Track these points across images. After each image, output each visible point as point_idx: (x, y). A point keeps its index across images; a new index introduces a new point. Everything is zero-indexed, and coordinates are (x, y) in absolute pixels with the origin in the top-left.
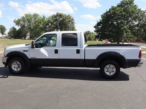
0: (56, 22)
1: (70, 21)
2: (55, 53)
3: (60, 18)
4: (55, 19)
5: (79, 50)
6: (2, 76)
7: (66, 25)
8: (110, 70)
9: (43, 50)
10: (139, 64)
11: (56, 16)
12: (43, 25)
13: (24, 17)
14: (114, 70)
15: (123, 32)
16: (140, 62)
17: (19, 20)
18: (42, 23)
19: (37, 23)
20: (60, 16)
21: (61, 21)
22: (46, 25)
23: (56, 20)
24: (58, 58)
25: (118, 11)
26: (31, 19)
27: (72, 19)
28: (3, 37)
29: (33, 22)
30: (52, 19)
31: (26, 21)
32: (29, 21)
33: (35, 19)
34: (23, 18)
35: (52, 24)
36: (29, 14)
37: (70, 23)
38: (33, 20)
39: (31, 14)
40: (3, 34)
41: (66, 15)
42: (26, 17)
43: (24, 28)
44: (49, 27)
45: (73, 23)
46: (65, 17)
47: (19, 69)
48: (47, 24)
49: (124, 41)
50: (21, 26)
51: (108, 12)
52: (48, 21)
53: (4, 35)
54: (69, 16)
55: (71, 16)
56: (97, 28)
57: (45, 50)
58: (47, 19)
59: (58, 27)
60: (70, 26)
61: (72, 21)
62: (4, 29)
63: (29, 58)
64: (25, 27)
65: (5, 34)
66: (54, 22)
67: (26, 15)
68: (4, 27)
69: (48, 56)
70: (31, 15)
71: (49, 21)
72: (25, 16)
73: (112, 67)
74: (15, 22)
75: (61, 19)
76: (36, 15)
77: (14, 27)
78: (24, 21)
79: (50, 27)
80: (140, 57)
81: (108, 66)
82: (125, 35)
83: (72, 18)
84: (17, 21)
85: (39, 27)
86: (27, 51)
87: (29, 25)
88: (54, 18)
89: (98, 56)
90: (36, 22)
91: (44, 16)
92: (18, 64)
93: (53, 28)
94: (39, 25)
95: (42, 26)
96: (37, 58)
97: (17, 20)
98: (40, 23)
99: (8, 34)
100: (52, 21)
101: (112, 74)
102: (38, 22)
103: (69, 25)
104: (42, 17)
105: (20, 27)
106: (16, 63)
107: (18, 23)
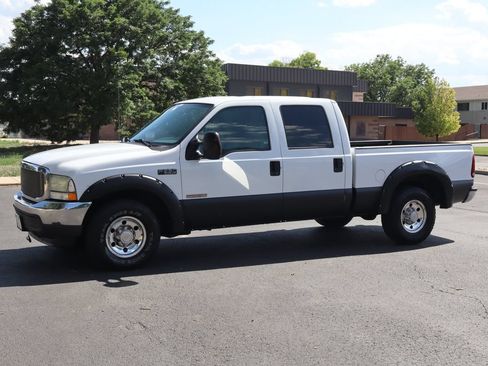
5: (340, 160)
9: (229, 165)
14: (422, 215)
15: (123, 97)
25: (96, 7)
49: (128, 133)
57: (238, 163)
63: (180, 198)
69: (247, 187)
80: (473, 174)
82: (132, 109)
86: (174, 172)
89: (387, 176)
96: (208, 197)
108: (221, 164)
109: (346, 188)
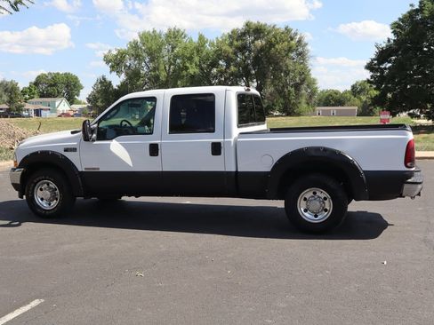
0: (243, 54)
1: (290, 50)
2: (151, 155)
3: (256, 39)
4: (240, 43)
5: (219, 144)
6: (7, 222)
7: (277, 63)
8: (313, 205)
10: (406, 186)
11: (244, 34)
12: (200, 66)
13: (136, 43)
14: (329, 205)
16: (409, 180)
17: (122, 55)
18: (196, 59)
19: (178, 61)
20: (258, 31)
21: (262, 49)
22: (208, 66)
23: (243, 49)
24: (158, 169)
26: (160, 48)
27: (299, 41)
28: (72, 113)
29: (166, 58)
30: (231, 44)
31: (144, 54)
32: (153, 55)
33: (173, 48)
34: (135, 46)
35: (229, 61)
36: (154, 31)
37: (293, 55)
38: (164, 52)
39: (158, 32)
40: (71, 103)
41: (277, 27)
42: (144, 44)
43: (138, 80)
44: (219, 71)
45: (301, 54)
46: (275, 37)
47: (54, 203)
48: (214, 64)
50: (127, 74)
51: (417, 11)
52: (215, 52)
53: (76, 107)
54: (288, 30)
55: (293, 32)
56: (377, 70)
57: (122, 145)
58: (212, 44)
59: (250, 70)
60: (291, 68)
61: (301, 49)
62: (74, 85)
63: (80, 170)
64: (140, 77)
65: (79, 103)
66: (235, 54)
67: (145, 37)
68: (76, 78)
70: (160, 35)
71: (219, 54)
72: (139, 40)
73: (322, 196)
74: (108, 62)
75: (259, 43)
76: (175, 35)
77: (104, 79)
78: (137, 57)
79: (222, 73)
80: (409, 164)
81: (308, 194)
83: (298, 37)
84: (116, 56)
85: (185, 73)
86: (74, 150)
87: (155, 69)
88: (235, 43)
89: (275, 161)
90: (176, 56)
91: (201, 37)
92: (50, 188)
93: (232, 74)
94: (187, 68)
95: (197, 71)
96: (101, 170)
97: (115, 53)
98: (190, 59)
99: (89, 100)
100: (231, 50)
101: (323, 216)
102: (183, 57)
103: (289, 62)
104: (196, 39)
105: (123, 77)
106: (46, 185)
107: (118, 64)
108: (109, 144)
109: (227, 170)
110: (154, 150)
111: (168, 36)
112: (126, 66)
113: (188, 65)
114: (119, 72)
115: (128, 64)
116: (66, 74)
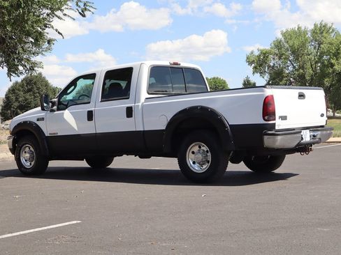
2: (88, 120)
5: (131, 108)
13: (279, 42)
17: (265, 55)
24: (93, 131)
26: (303, 45)
31: (289, 53)
32: (297, 53)
33: (320, 45)
34: (278, 45)
39: (303, 28)
42: (287, 42)
50: (270, 74)
57: (71, 113)
63: (46, 135)
64: (283, 77)
67: (288, 35)
68: (225, 82)
69: (77, 129)
70: (305, 31)
74: (250, 63)
80: (266, 118)
81: (195, 148)
84: (259, 57)
85: (331, 71)
86: (43, 119)
89: (169, 120)
90: (323, 53)
92: (30, 151)
94: (332, 65)
96: (59, 134)
97: (257, 53)
102: (328, 53)
105: (267, 77)
106: (28, 149)
107: (261, 65)
108: (63, 113)
109: (138, 130)
110: (90, 115)
111: (314, 32)
112: (269, 66)
113: (333, 61)
114: (262, 73)
115: (272, 64)
116: (214, 78)
